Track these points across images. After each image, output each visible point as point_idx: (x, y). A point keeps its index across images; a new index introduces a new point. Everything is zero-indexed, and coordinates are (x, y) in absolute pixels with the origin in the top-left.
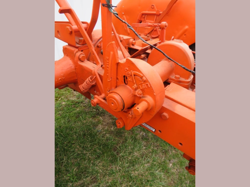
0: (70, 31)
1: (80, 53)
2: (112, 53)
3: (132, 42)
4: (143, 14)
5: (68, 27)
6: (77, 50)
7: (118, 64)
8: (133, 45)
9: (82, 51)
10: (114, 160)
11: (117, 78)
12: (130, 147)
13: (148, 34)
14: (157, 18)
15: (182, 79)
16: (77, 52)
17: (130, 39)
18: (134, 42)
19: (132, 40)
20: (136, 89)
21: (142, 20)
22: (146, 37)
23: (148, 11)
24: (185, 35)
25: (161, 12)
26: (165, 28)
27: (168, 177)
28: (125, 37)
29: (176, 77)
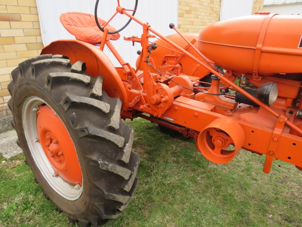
0: (125, 73)
1: (129, 85)
2: (151, 81)
3: (159, 78)
4: (166, 57)
5: (124, 71)
6: (127, 83)
7: (154, 85)
8: (160, 79)
9: (130, 84)
10: (149, 175)
11: (154, 92)
12: (162, 167)
13: (171, 71)
14: (177, 59)
15: (187, 95)
16: (127, 84)
17: (157, 75)
18: (160, 77)
19: (159, 76)
20: (161, 94)
21: (166, 60)
22: (170, 73)
23: (170, 54)
24: (198, 70)
25: (179, 55)
26: (179, 68)
27: (196, 186)
28: (154, 74)
29: (183, 94)
